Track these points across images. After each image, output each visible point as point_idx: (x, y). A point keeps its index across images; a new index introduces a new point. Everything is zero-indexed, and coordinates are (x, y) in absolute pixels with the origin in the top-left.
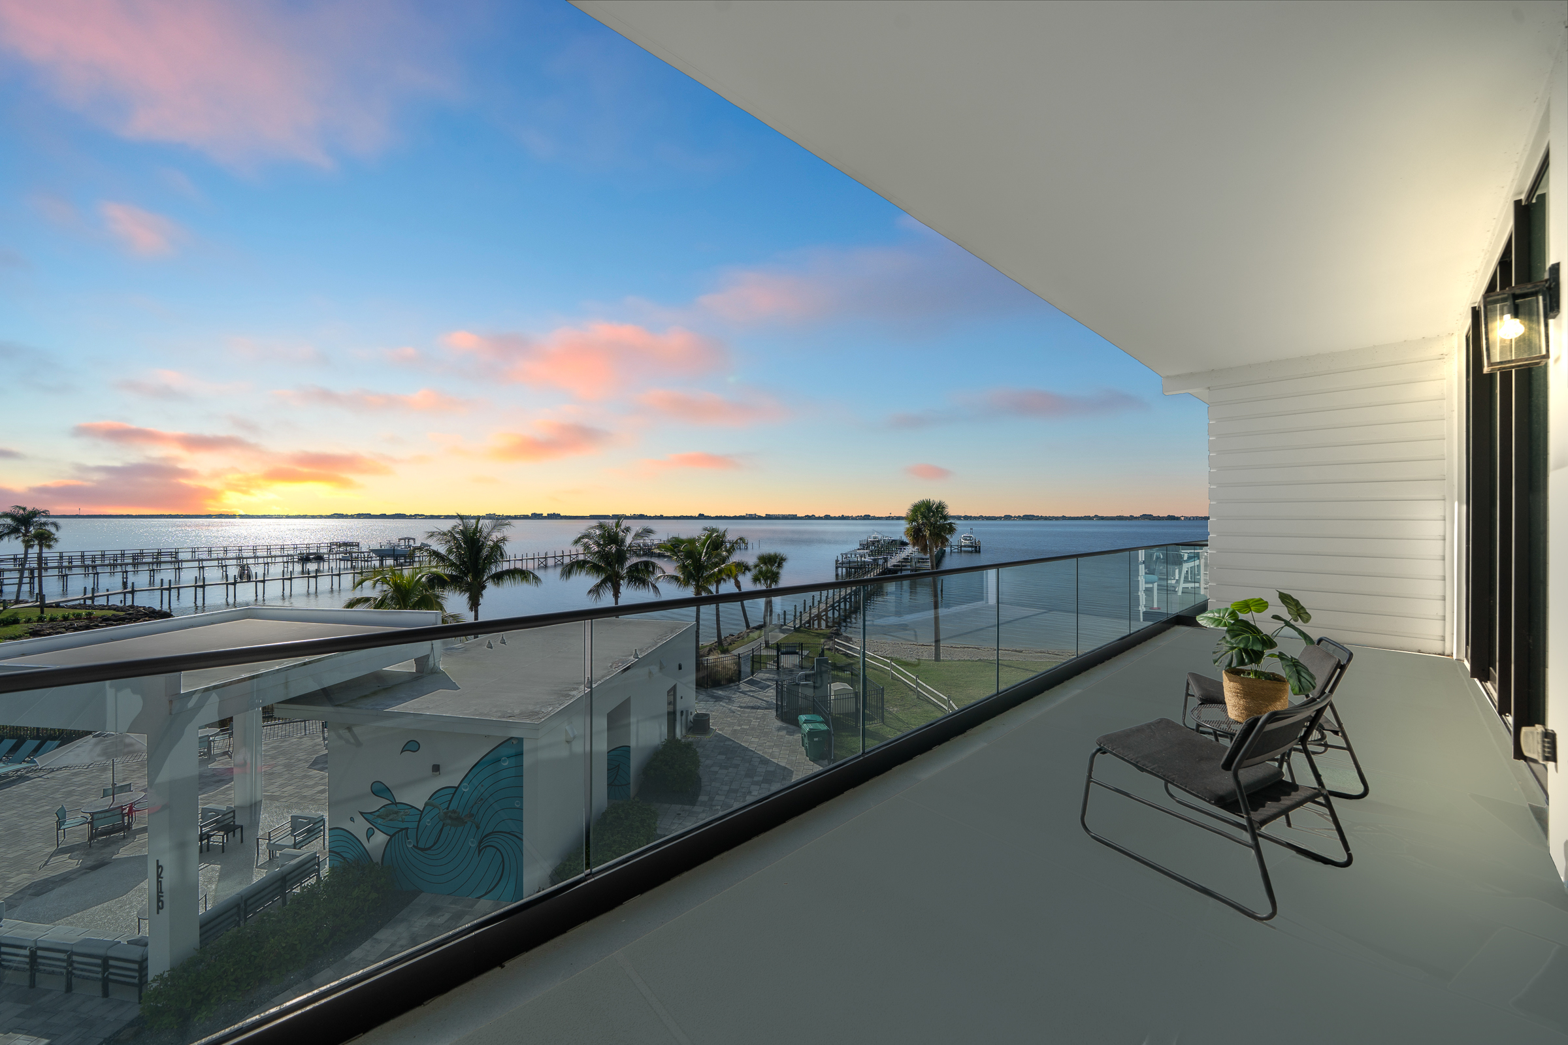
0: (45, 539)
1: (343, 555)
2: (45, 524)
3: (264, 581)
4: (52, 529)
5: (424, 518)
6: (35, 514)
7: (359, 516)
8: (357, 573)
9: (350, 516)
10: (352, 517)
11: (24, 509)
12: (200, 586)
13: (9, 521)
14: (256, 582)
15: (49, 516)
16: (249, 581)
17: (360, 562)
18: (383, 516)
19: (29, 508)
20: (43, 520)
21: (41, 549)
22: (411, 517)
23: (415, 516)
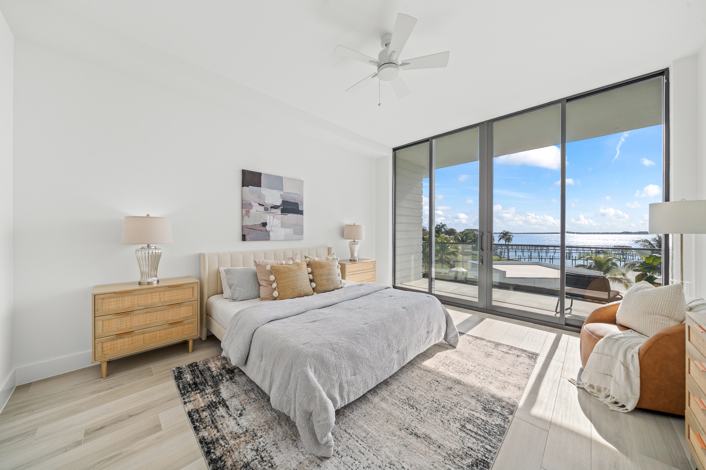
0: (509, 240)
1: (618, 252)
2: (510, 235)
4: (512, 237)
6: (508, 233)
12: (551, 259)
13: (502, 235)
16: (569, 259)
17: (628, 256)
19: (506, 231)
20: (510, 234)
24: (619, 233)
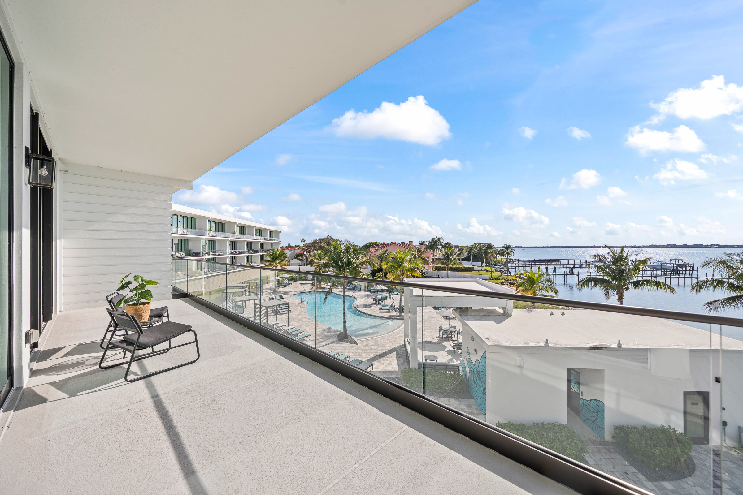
3: (578, 275)
5: (718, 247)
6: (509, 246)
7: (668, 246)
8: (640, 276)
9: (662, 246)
10: (663, 246)
11: (507, 245)
14: (576, 275)
15: (513, 247)
18: (685, 246)
21: (508, 257)
22: (707, 246)
23: (711, 246)
24: (647, 246)
